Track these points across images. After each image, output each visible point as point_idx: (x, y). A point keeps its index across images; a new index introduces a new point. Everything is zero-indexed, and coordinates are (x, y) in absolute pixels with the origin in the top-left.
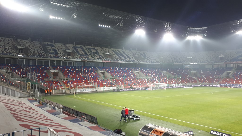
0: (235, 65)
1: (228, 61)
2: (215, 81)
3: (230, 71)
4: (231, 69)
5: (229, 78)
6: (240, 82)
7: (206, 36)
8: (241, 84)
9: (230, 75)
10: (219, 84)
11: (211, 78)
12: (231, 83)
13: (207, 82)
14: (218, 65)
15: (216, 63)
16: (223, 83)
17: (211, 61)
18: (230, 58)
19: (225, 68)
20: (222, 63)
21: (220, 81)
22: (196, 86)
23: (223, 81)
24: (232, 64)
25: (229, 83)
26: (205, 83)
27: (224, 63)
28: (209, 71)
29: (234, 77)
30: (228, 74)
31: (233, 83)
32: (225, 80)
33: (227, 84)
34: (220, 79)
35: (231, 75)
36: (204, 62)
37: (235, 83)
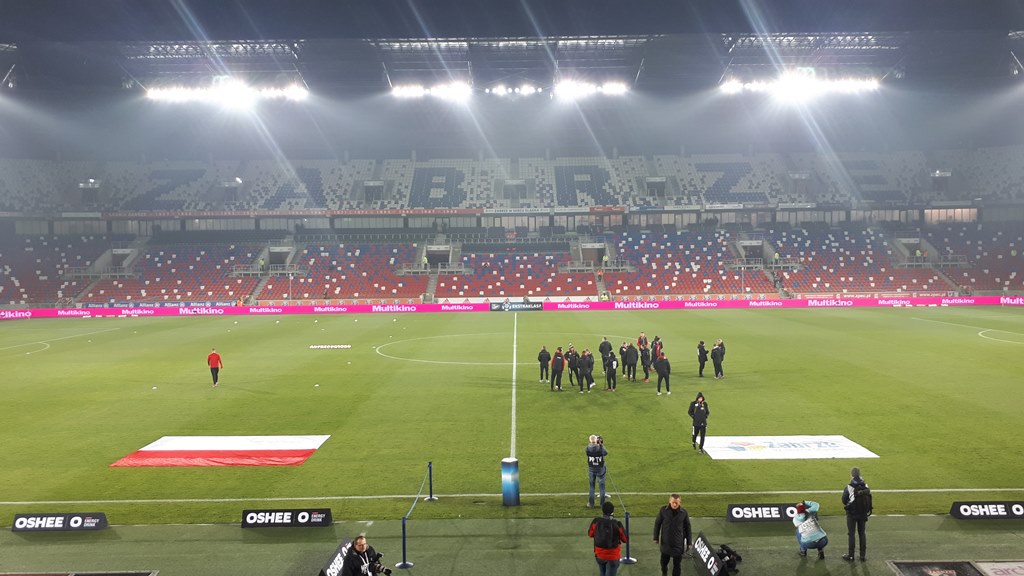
0: (143, 224)
1: (115, 209)
2: (60, 294)
3: (126, 247)
4: (127, 239)
5: (121, 279)
6: (163, 291)
7: (11, 85)
8: (167, 301)
9: (125, 264)
10: (79, 305)
11: (45, 278)
12: (129, 297)
13: (25, 296)
14: (73, 222)
15: (64, 215)
16: (98, 299)
17: (41, 205)
18: (126, 196)
19: (104, 238)
20: (91, 215)
21: (86, 291)
23: (96, 292)
24: (132, 219)
25: (120, 296)
26: (12, 303)
27: (99, 215)
28: (31, 249)
29: (140, 274)
30: (118, 261)
31: (137, 297)
32: (107, 284)
33: (113, 301)
34: (83, 283)
35: (129, 266)
36: (7, 205)
37: (143, 298)
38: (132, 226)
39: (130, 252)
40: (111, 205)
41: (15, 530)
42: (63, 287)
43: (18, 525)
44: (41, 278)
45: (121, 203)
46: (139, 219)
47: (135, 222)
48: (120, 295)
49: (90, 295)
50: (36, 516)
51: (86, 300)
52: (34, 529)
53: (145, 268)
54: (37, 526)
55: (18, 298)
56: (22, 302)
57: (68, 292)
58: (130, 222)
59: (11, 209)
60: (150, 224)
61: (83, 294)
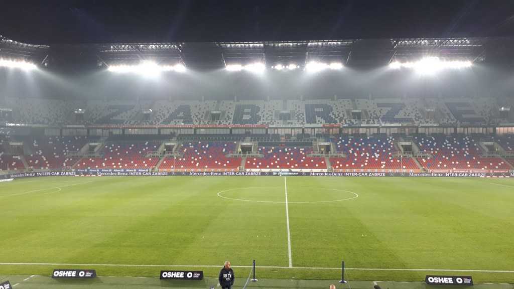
0: (105, 131)
1: (91, 123)
2: (64, 164)
3: (96, 142)
4: (96, 138)
5: (93, 158)
6: (113, 164)
7: (46, 64)
8: (115, 169)
9: (96, 150)
10: (73, 170)
11: (58, 156)
12: (97, 167)
13: (48, 165)
14: (72, 130)
15: (68, 126)
16: (82, 167)
17: (57, 122)
18: (96, 117)
19: (86, 137)
20: (80, 126)
21: (76, 163)
22: (21, 175)
23: (81, 163)
24: (99, 128)
25: (93, 167)
26: (42, 168)
27: (83, 126)
28: (52, 143)
29: (102, 155)
30: (92, 149)
31: (101, 166)
32: (86, 160)
33: (89, 168)
34: (75, 159)
35: (97, 151)
36: (41, 121)
37: (104, 167)
38: (99, 131)
39: (98, 145)
40: (89, 122)
41: (53, 277)
42: (66, 161)
43: (55, 275)
44: (56, 156)
45: (94, 121)
46: (103, 129)
47: (100, 130)
48: (93, 165)
49: (79, 165)
50: (63, 270)
51: (76, 168)
52: (62, 277)
53: (105, 152)
54: (64, 275)
55: (45, 166)
56: (47, 168)
57: (68, 164)
58: (98, 130)
59: (43, 123)
60: (108, 131)
61: (75, 165)
